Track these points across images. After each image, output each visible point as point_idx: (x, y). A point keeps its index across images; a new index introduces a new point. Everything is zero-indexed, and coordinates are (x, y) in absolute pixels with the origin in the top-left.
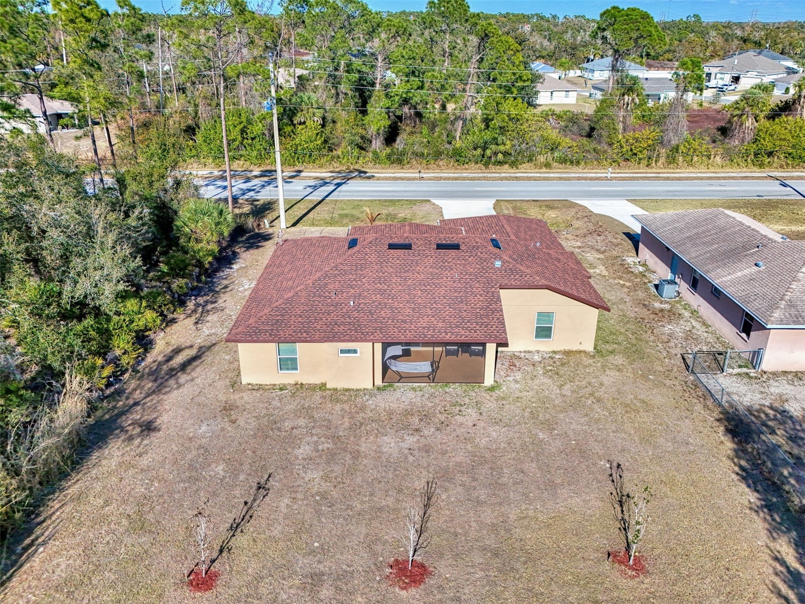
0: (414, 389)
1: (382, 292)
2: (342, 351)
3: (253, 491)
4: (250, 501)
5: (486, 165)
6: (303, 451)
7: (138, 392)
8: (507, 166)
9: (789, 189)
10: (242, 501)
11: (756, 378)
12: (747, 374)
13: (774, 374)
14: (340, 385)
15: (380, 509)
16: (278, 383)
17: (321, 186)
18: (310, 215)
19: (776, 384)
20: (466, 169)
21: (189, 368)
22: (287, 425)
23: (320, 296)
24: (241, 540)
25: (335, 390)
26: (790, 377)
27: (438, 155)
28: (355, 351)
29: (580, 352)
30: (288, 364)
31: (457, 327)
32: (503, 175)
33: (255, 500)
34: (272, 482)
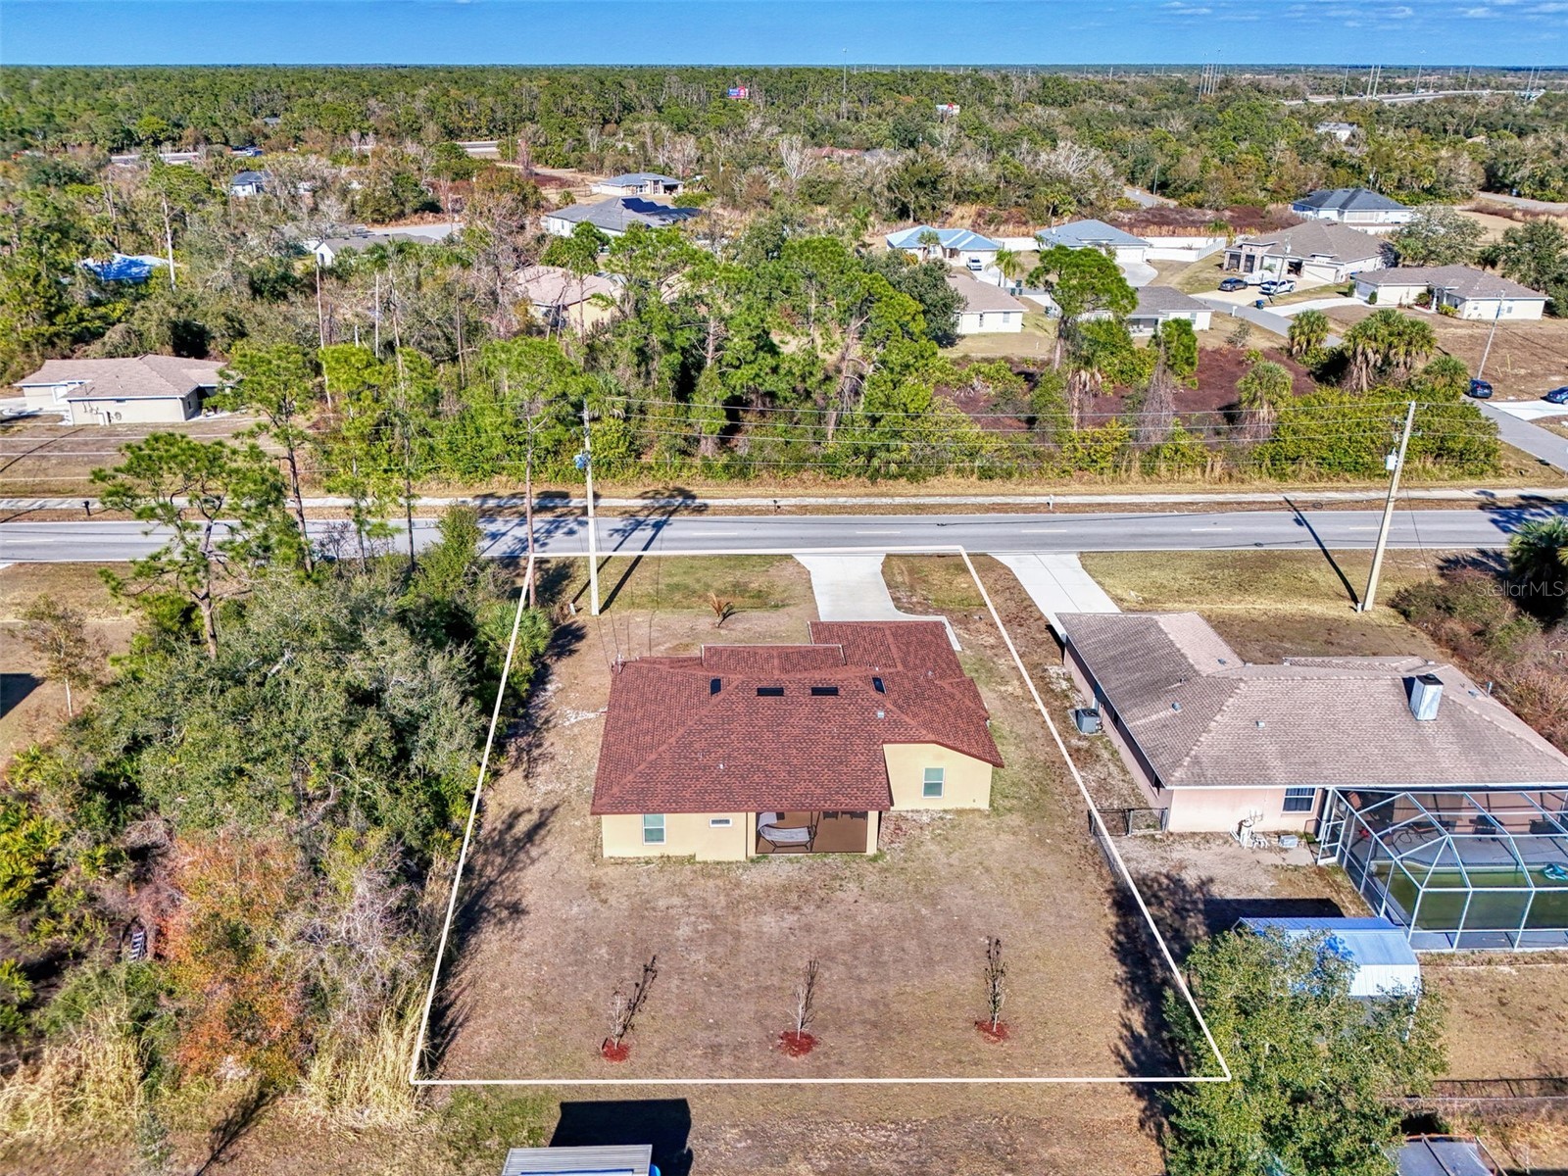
0: (790, 860)
1: (752, 751)
2: (714, 822)
3: (641, 973)
4: (640, 982)
5: (873, 479)
6: (684, 932)
7: (489, 868)
8: (903, 481)
9: (1305, 529)
10: (633, 982)
11: (1161, 840)
12: (1153, 836)
13: (1182, 836)
14: (710, 857)
15: (767, 988)
16: (641, 855)
17: (633, 530)
18: (626, 587)
19: (1180, 848)
20: (843, 486)
21: (537, 838)
22: (662, 904)
23: (686, 758)
24: (637, 1019)
25: (705, 863)
26: (1198, 839)
27: (800, 464)
28: (727, 822)
29: (973, 811)
30: (654, 835)
31: (837, 793)
32: (898, 500)
33: (645, 982)
34: (657, 964)
